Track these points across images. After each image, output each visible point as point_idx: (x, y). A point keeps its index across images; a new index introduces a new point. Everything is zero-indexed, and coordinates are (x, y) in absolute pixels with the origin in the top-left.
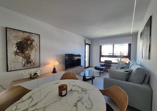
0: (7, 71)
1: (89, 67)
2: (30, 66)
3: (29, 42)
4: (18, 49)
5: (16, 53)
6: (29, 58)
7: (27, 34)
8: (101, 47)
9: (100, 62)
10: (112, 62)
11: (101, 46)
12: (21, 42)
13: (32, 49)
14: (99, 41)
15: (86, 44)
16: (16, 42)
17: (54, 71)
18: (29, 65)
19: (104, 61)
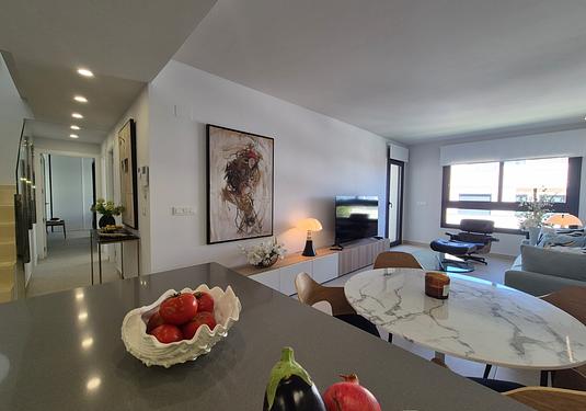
0: (208, 243)
1: (398, 243)
2: (252, 232)
3: (251, 163)
4: (229, 182)
5: (226, 195)
6: (251, 208)
7: (247, 140)
8: (446, 170)
9: (444, 225)
10: (496, 226)
11: (449, 167)
12: (235, 163)
13: (256, 183)
14: (442, 148)
15: (391, 161)
16: (225, 163)
17: (309, 251)
18: (250, 230)
19: (458, 223)
